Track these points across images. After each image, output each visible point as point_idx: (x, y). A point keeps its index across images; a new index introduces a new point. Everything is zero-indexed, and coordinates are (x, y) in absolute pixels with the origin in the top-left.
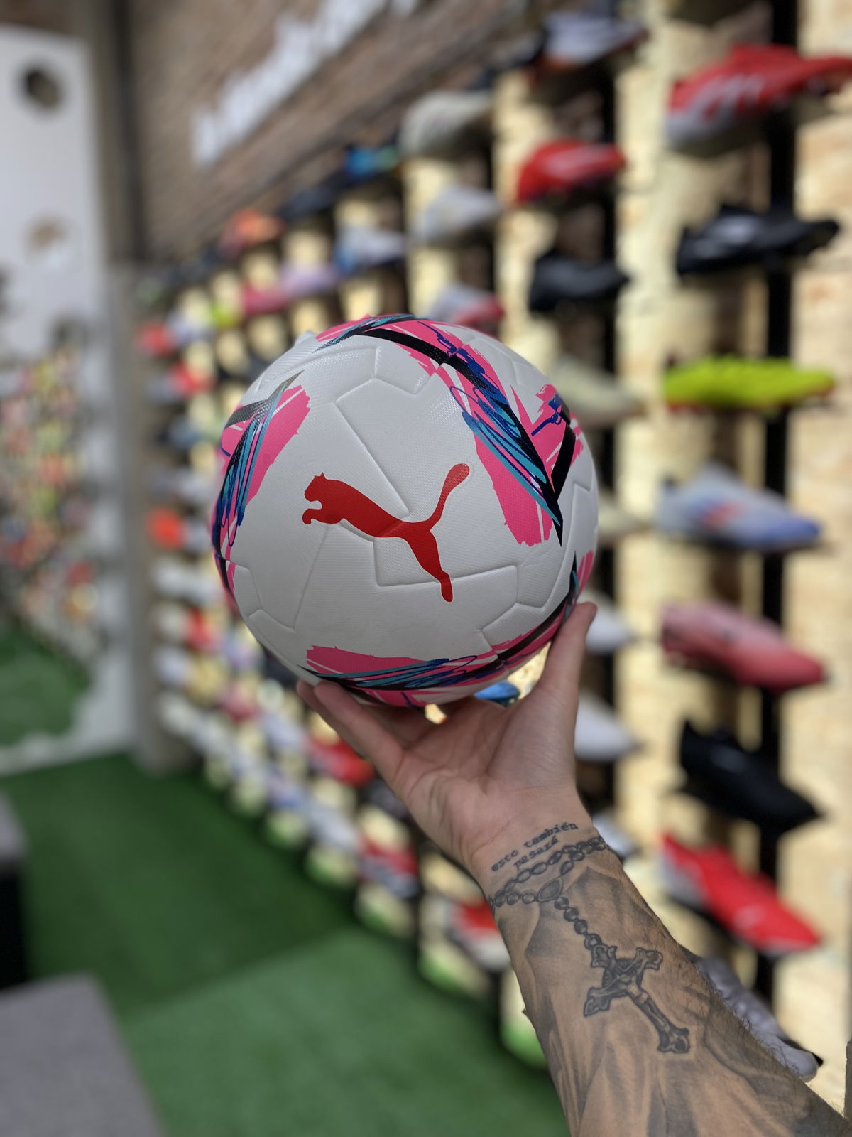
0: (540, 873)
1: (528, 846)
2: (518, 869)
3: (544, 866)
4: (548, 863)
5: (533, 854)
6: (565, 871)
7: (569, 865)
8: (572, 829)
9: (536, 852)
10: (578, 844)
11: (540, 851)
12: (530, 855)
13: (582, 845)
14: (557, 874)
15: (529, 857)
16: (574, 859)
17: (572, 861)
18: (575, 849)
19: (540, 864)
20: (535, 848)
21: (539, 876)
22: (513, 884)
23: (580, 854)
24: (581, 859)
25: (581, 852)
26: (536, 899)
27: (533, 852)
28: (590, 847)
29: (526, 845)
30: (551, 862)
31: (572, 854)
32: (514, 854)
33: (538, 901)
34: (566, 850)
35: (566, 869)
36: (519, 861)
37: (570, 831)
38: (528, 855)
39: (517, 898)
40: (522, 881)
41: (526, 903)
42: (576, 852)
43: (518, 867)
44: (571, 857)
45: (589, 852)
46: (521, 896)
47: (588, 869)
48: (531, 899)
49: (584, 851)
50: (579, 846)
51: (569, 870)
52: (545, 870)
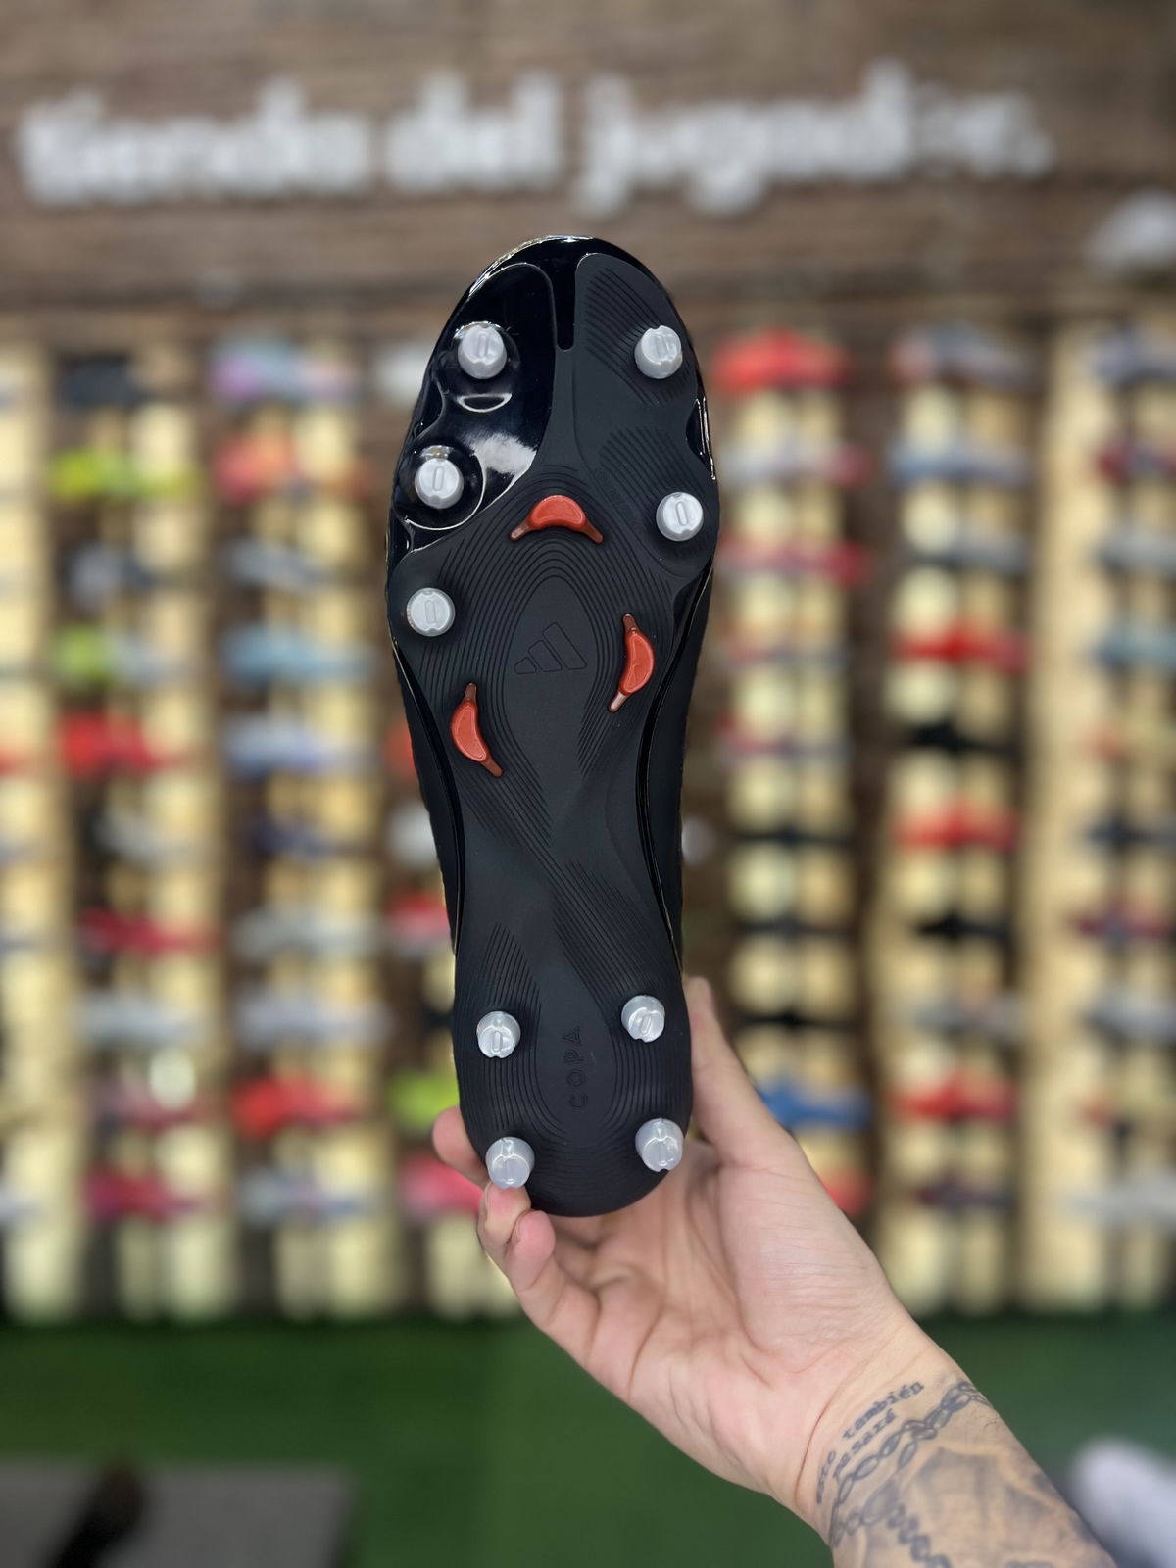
0: (866, 1475)
1: (850, 1436)
2: (838, 1479)
3: (873, 1462)
4: (880, 1456)
5: (857, 1447)
6: (903, 1462)
7: (911, 1448)
8: (916, 1392)
9: (862, 1441)
10: (926, 1415)
11: (868, 1437)
12: (853, 1448)
13: (934, 1415)
14: (893, 1469)
15: (851, 1454)
16: (921, 1436)
17: (915, 1442)
18: (921, 1424)
19: (870, 1458)
20: (859, 1436)
21: (867, 1479)
23: (931, 1431)
24: (931, 1437)
25: (932, 1427)
26: (862, 1522)
27: (858, 1442)
28: (945, 1412)
29: (847, 1434)
30: (886, 1452)
31: (916, 1433)
32: (835, 1453)
33: (864, 1524)
34: (908, 1429)
35: (907, 1455)
36: (839, 1466)
37: (915, 1398)
38: (850, 1450)
40: (844, 1500)
42: (925, 1429)
43: (839, 1474)
44: (915, 1437)
45: (944, 1424)
46: (844, 1525)
47: (941, 1451)
48: (856, 1522)
49: (937, 1425)
50: (927, 1419)
51: (910, 1458)
52: (875, 1467)
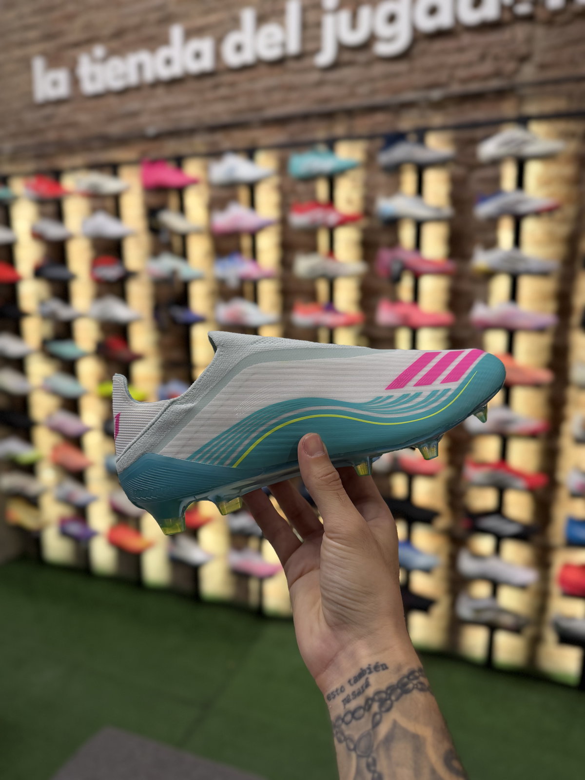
0: (359, 718)
1: (351, 685)
2: (345, 708)
3: (361, 711)
4: (364, 709)
5: (356, 695)
6: (376, 724)
7: (379, 716)
8: (383, 669)
9: (356, 693)
10: (388, 688)
11: (359, 693)
12: (352, 695)
13: (391, 689)
14: (370, 726)
15: (351, 697)
16: (383, 709)
17: (380, 713)
18: (384, 695)
19: (359, 708)
20: (355, 687)
21: (358, 722)
22: (340, 722)
23: (389, 702)
24: (388, 710)
25: (390, 699)
26: (355, 749)
27: (354, 692)
28: (399, 691)
29: (349, 681)
31: (382, 702)
32: (343, 689)
33: (356, 752)
34: (377, 698)
35: (376, 720)
36: (345, 699)
37: (383, 673)
38: (350, 693)
39: (342, 738)
40: (347, 724)
41: (349, 749)
42: (386, 700)
43: (345, 705)
44: (381, 706)
45: (397, 699)
46: (346, 739)
47: (395, 724)
48: (352, 746)
49: (393, 698)
50: (389, 692)
52: (362, 716)
